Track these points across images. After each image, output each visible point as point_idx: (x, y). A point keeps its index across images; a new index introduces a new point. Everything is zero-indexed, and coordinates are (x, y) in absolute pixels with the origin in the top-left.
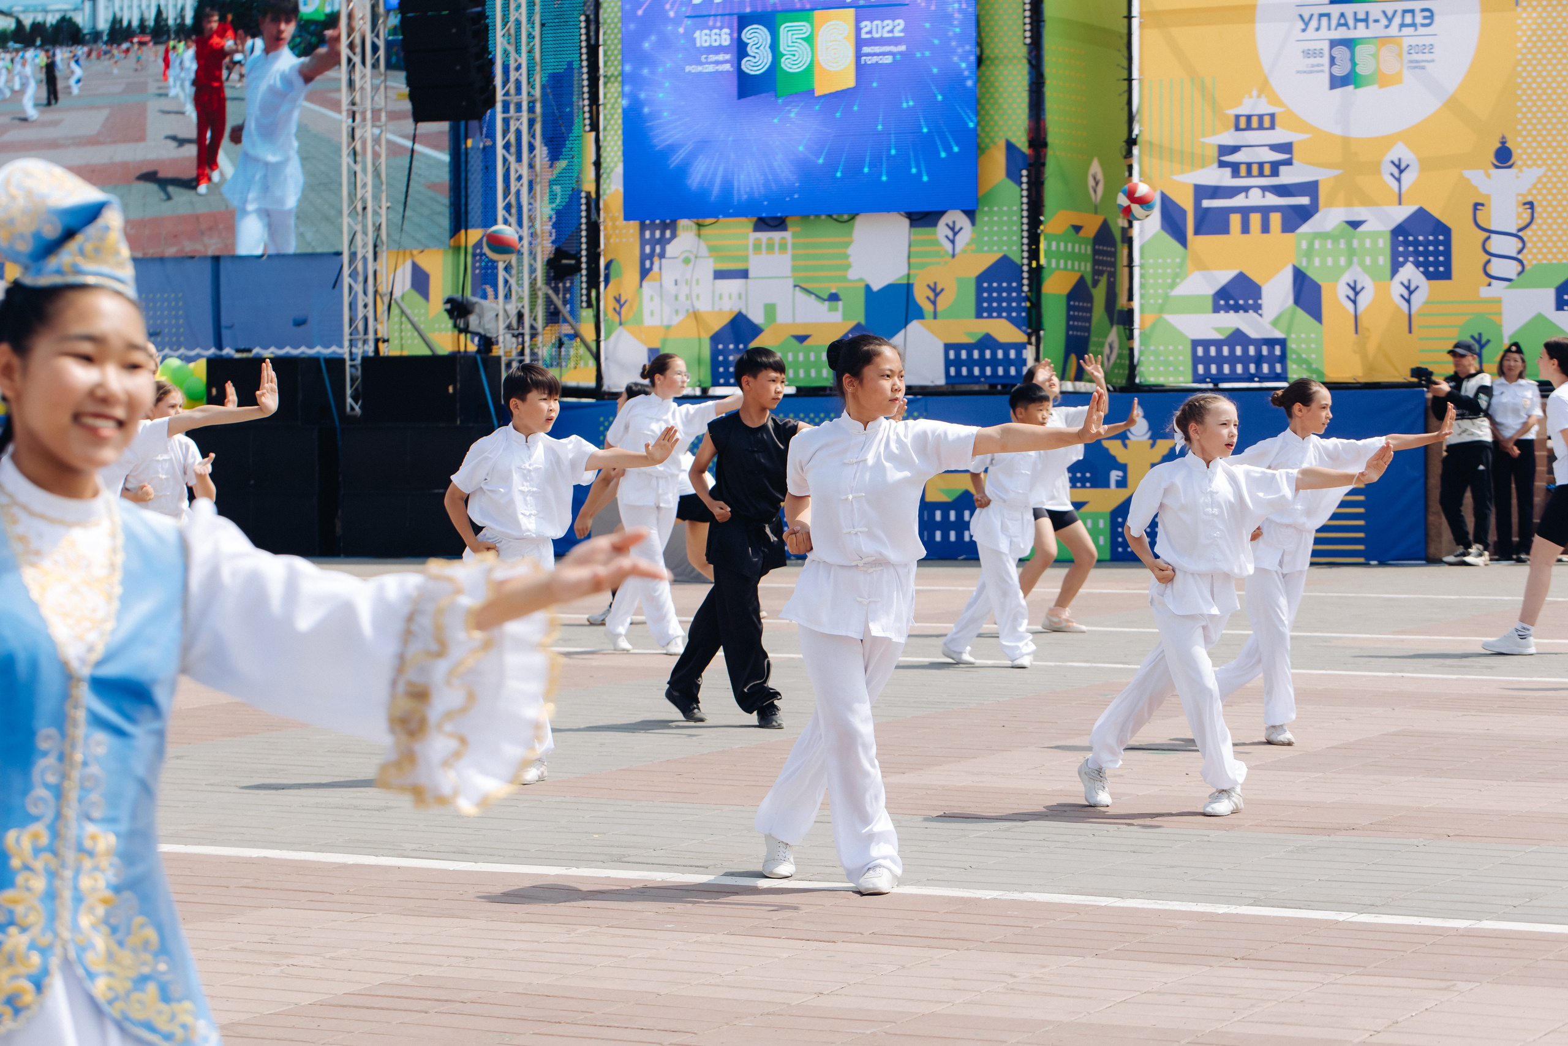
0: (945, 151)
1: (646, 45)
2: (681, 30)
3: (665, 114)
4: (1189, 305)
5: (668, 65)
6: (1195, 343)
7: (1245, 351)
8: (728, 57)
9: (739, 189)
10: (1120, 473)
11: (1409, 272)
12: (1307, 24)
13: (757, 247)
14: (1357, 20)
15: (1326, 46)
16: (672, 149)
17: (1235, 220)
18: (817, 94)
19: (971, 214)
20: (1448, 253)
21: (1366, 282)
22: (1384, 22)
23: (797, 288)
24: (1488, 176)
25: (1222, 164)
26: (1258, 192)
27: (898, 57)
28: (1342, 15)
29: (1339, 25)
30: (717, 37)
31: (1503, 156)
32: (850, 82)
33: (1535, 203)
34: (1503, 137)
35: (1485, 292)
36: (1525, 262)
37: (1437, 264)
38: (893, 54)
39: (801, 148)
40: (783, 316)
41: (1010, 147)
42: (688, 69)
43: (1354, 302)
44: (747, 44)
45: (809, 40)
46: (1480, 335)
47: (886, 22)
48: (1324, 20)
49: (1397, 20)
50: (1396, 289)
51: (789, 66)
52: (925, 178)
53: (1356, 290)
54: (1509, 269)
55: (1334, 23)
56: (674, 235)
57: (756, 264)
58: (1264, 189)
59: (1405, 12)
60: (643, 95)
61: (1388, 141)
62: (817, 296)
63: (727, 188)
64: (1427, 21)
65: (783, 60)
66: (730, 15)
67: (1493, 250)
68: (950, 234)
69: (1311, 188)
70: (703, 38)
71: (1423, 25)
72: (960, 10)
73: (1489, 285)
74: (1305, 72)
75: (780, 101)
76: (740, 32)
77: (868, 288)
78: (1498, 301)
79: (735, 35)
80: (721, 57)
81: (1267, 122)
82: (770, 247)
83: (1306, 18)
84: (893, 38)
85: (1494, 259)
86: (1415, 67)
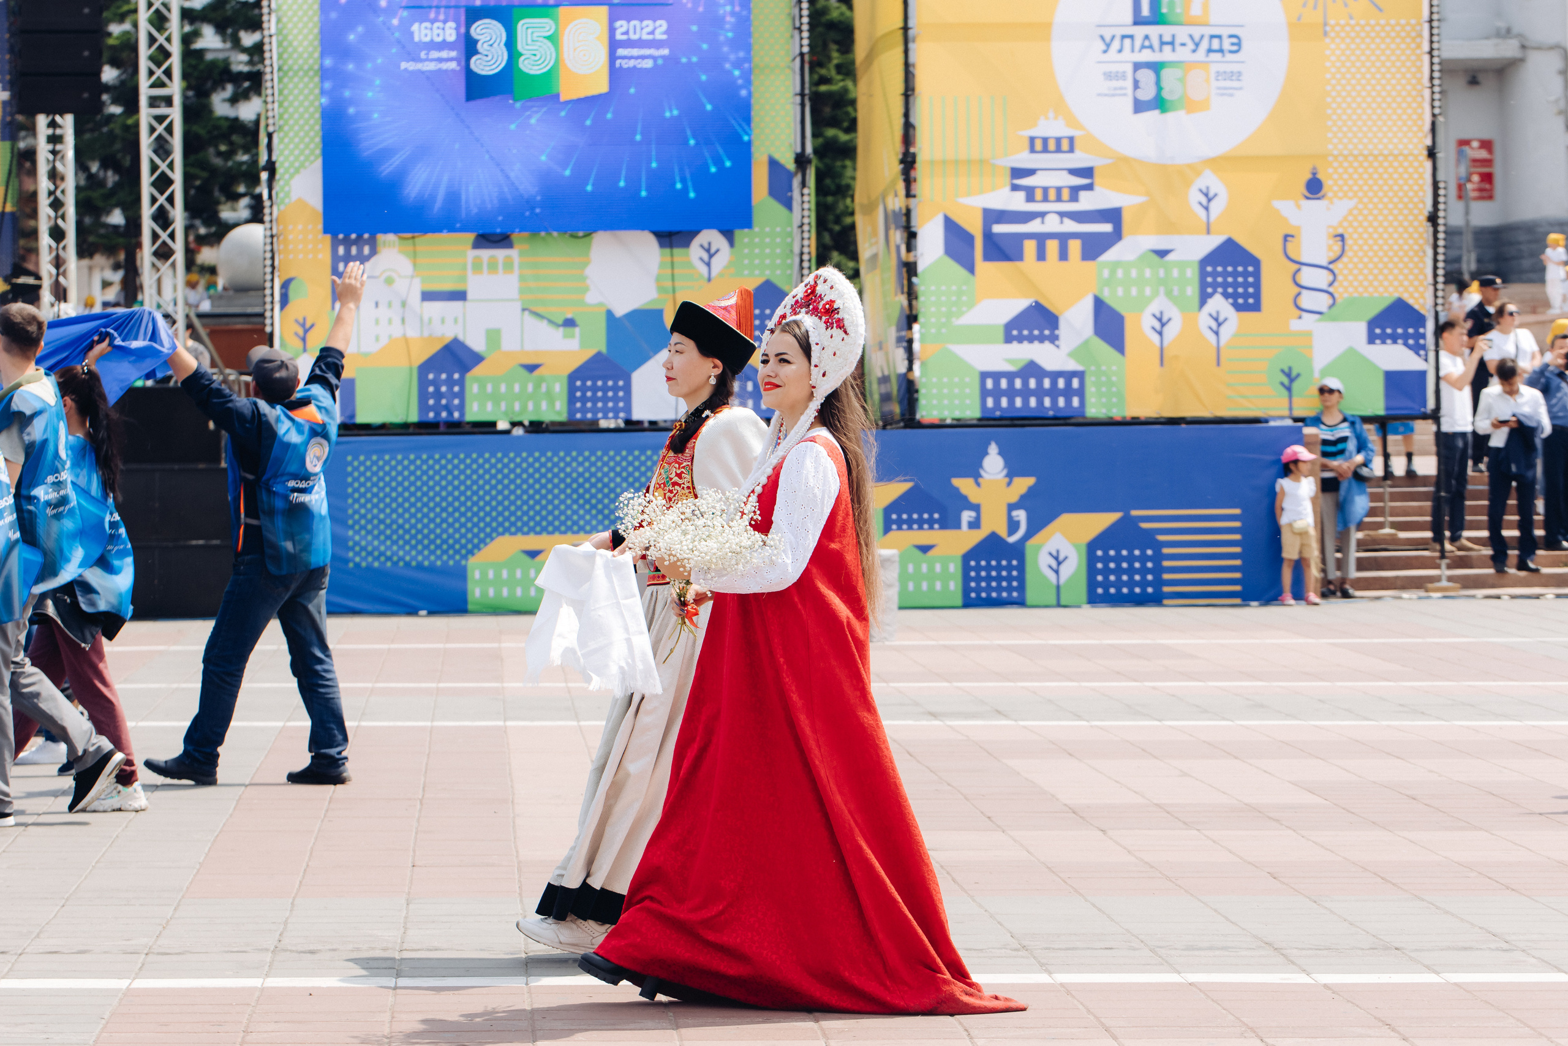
0: (715, 164)
1: (352, 37)
2: (395, 22)
3: (376, 116)
4: (977, 335)
5: (379, 61)
6: (984, 376)
7: (1040, 383)
8: (453, 54)
9: (467, 202)
10: (973, 514)
11: (1218, 303)
12: (1108, 45)
13: (477, 267)
14: (1162, 43)
15: (1129, 68)
16: (387, 153)
17: (1030, 247)
18: (563, 98)
19: (729, 235)
20: (1257, 285)
21: (1173, 312)
22: (1191, 46)
23: (526, 313)
24: (1299, 207)
25: (1015, 188)
26: (1056, 218)
27: (660, 62)
28: (1147, 37)
29: (1143, 47)
30: (440, 32)
31: (1314, 187)
32: (602, 86)
33: (1346, 236)
34: (1314, 168)
35: (1296, 325)
36: (1336, 295)
37: (1246, 296)
38: (655, 58)
39: (543, 158)
40: (509, 343)
41: (773, 164)
42: (404, 65)
43: (1160, 333)
44: (476, 42)
45: (553, 39)
46: (1290, 369)
47: (645, 23)
48: (1127, 42)
49: (1204, 45)
50: (1204, 320)
51: (530, 67)
52: (692, 195)
53: (1162, 321)
54: (1320, 302)
55: (1138, 43)
56: (374, 252)
57: (474, 285)
58: (1062, 215)
59: (1212, 37)
60: (347, 94)
61: (1197, 168)
62: (550, 322)
63: (453, 198)
64: (1235, 48)
65: (522, 59)
66: (457, 7)
67: (1304, 283)
68: (705, 256)
69: (1113, 216)
70: (422, 32)
71: (1231, 52)
72: (733, 14)
73: (1300, 317)
74: (1106, 95)
75: (518, 105)
76: (468, 27)
77: (610, 314)
78: (1308, 335)
79: (463, 30)
80: (444, 54)
81: (1065, 145)
82: (493, 267)
83: (1108, 39)
84: (654, 40)
85: (1304, 292)
86: (1222, 95)
